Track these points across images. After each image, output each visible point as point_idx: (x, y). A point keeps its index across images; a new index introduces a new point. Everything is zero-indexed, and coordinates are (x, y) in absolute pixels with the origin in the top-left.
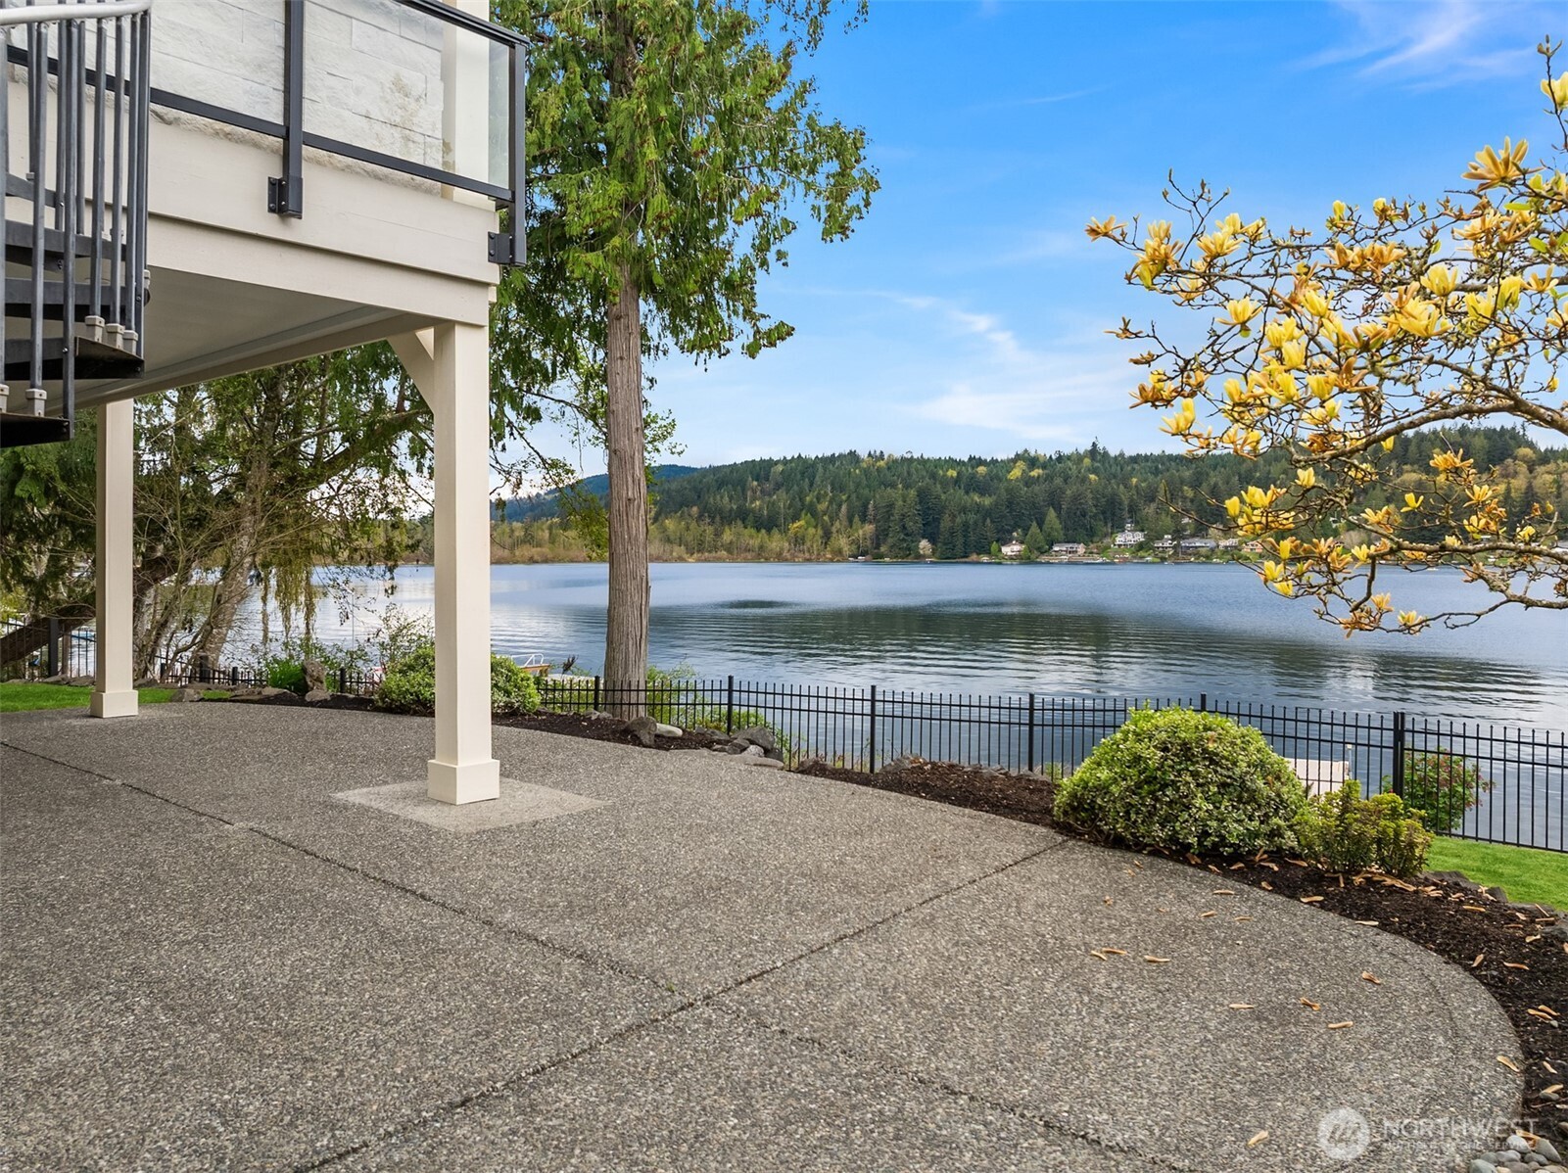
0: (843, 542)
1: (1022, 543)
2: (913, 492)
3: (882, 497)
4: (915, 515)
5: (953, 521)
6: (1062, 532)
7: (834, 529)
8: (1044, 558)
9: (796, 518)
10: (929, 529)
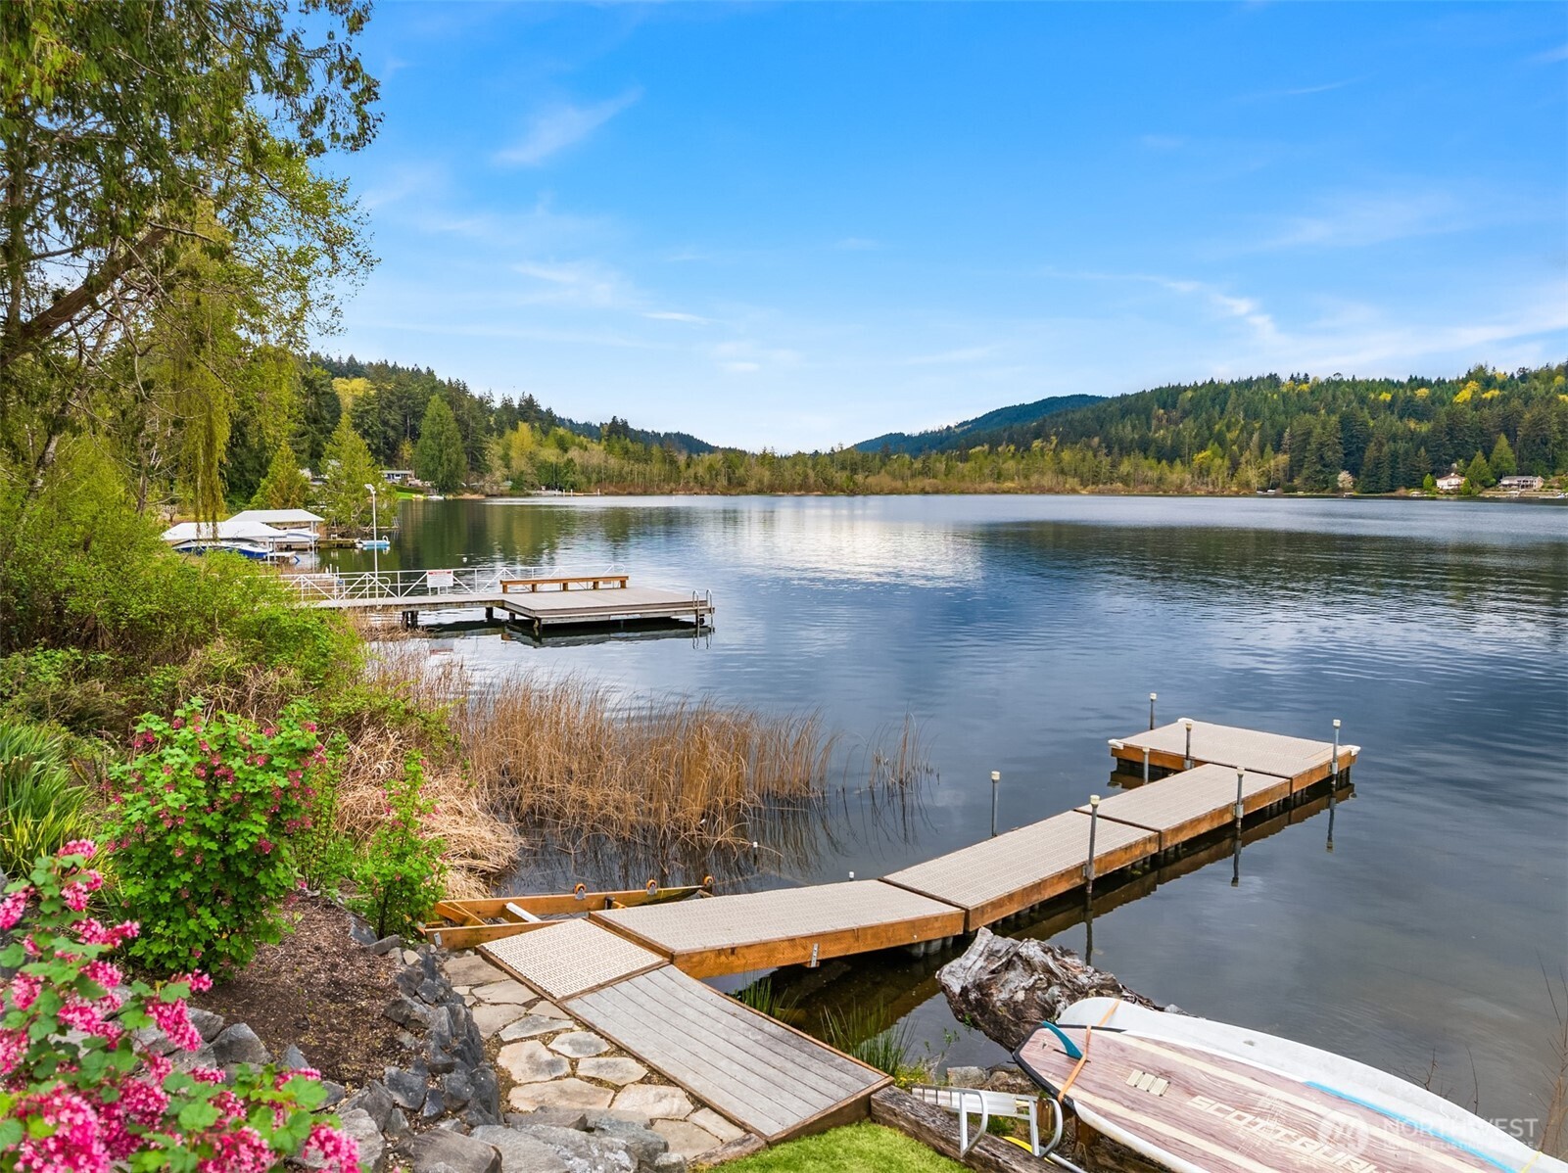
0: (1251, 474)
1: (1463, 475)
2: (1334, 419)
3: (1299, 424)
4: (1335, 444)
5: (1379, 450)
6: (1514, 464)
7: (1243, 460)
8: (1488, 494)
9: (1202, 448)
10: (1352, 460)
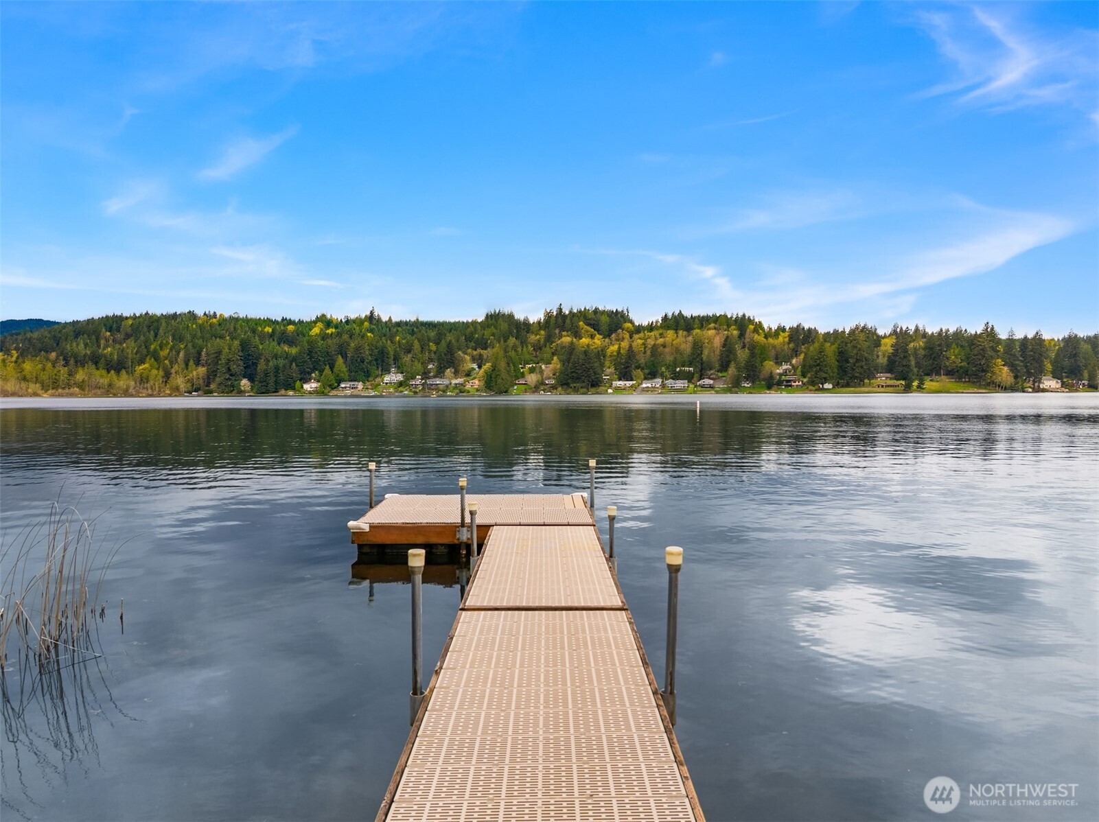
0: (180, 381)
1: (318, 381)
2: (237, 343)
3: (212, 346)
4: (238, 360)
5: (267, 365)
6: (347, 374)
7: (173, 371)
8: (334, 393)
9: (142, 362)
10: (249, 371)
